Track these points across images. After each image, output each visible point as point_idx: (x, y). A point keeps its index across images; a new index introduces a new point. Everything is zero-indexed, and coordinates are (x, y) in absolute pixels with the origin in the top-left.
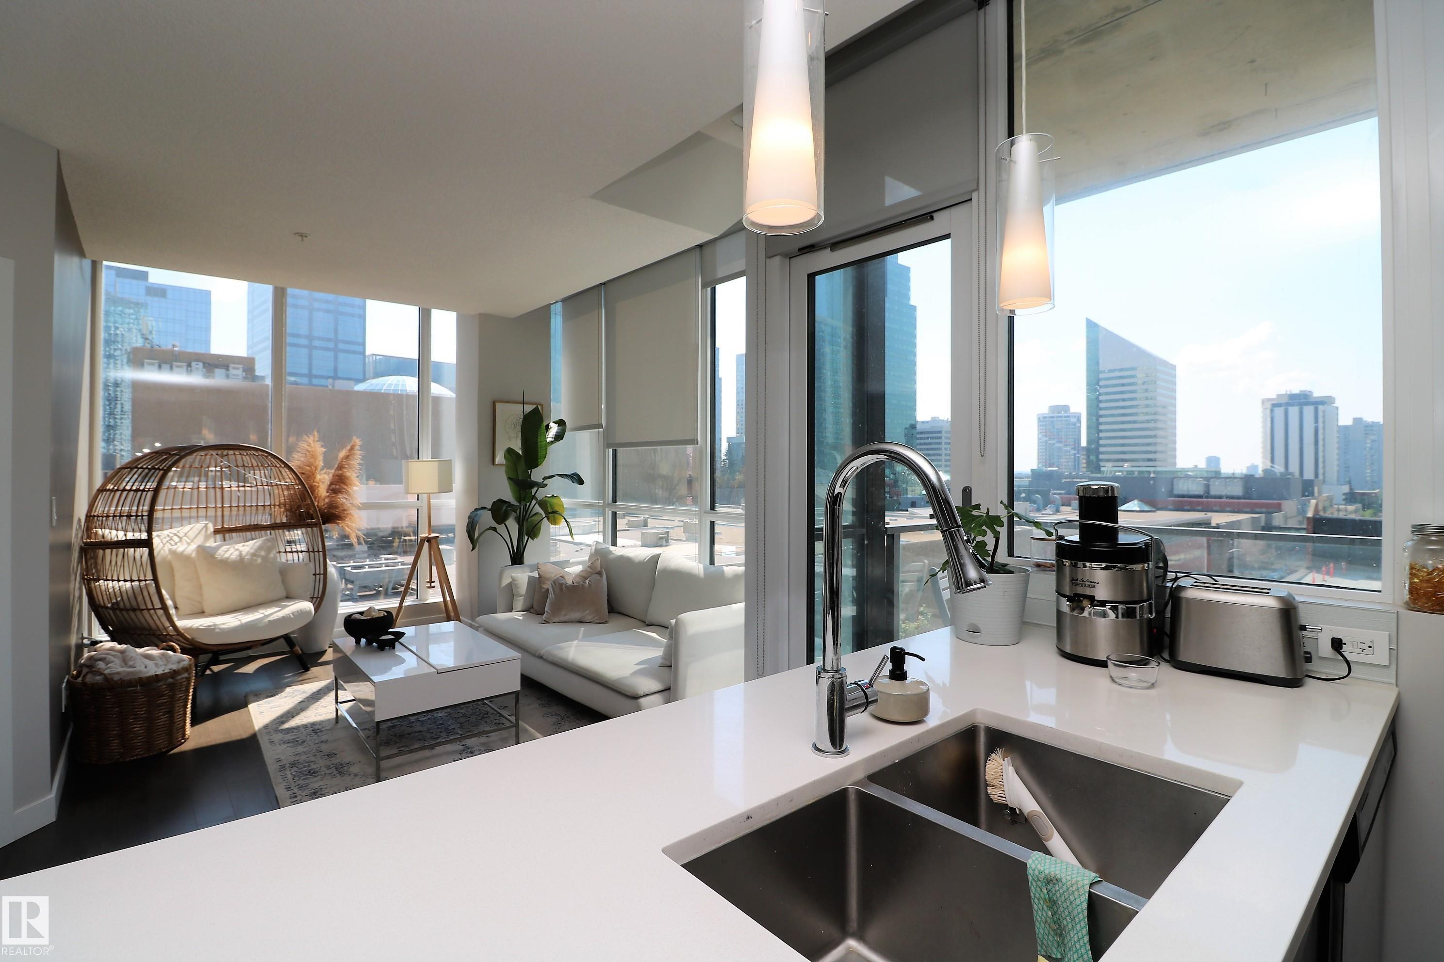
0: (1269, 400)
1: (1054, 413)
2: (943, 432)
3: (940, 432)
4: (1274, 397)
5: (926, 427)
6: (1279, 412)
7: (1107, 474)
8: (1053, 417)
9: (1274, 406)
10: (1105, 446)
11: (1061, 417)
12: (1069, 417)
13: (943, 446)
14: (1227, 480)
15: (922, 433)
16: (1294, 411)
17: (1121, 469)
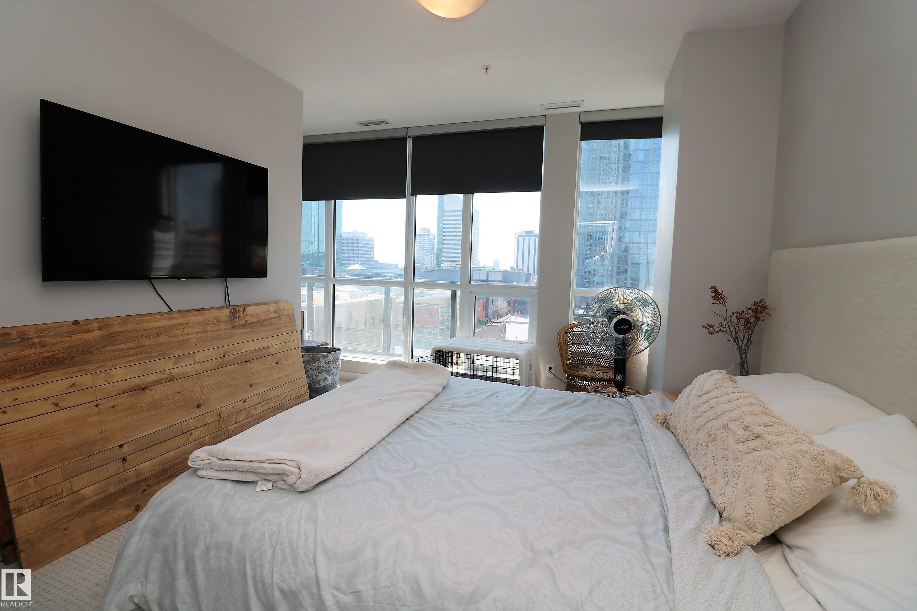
0: (518, 233)
1: (422, 233)
2: (360, 240)
3: (358, 240)
4: (520, 232)
5: (349, 236)
6: (521, 239)
7: (444, 268)
8: (421, 235)
9: (519, 236)
10: (445, 253)
11: (425, 235)
12: (429, 235)
13: (360, 248)
14: (496, 272)
15: (346, 239)
16: (527, 239)
17: (451, 265)
